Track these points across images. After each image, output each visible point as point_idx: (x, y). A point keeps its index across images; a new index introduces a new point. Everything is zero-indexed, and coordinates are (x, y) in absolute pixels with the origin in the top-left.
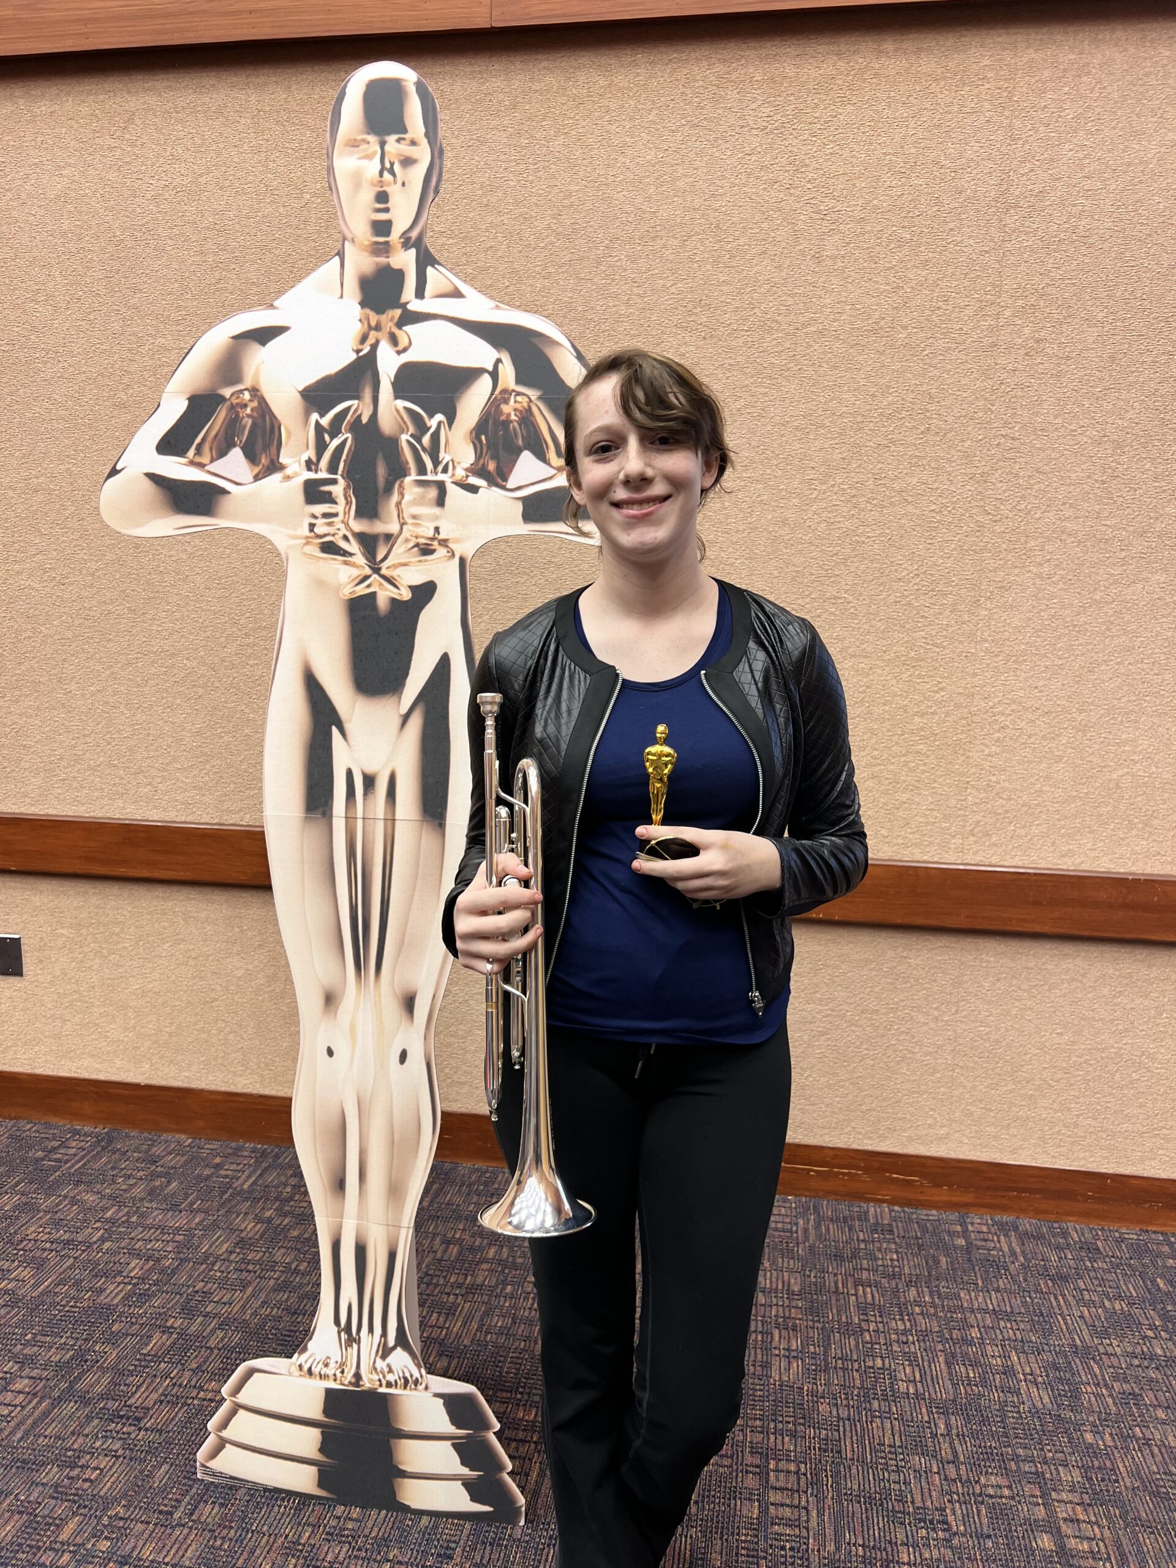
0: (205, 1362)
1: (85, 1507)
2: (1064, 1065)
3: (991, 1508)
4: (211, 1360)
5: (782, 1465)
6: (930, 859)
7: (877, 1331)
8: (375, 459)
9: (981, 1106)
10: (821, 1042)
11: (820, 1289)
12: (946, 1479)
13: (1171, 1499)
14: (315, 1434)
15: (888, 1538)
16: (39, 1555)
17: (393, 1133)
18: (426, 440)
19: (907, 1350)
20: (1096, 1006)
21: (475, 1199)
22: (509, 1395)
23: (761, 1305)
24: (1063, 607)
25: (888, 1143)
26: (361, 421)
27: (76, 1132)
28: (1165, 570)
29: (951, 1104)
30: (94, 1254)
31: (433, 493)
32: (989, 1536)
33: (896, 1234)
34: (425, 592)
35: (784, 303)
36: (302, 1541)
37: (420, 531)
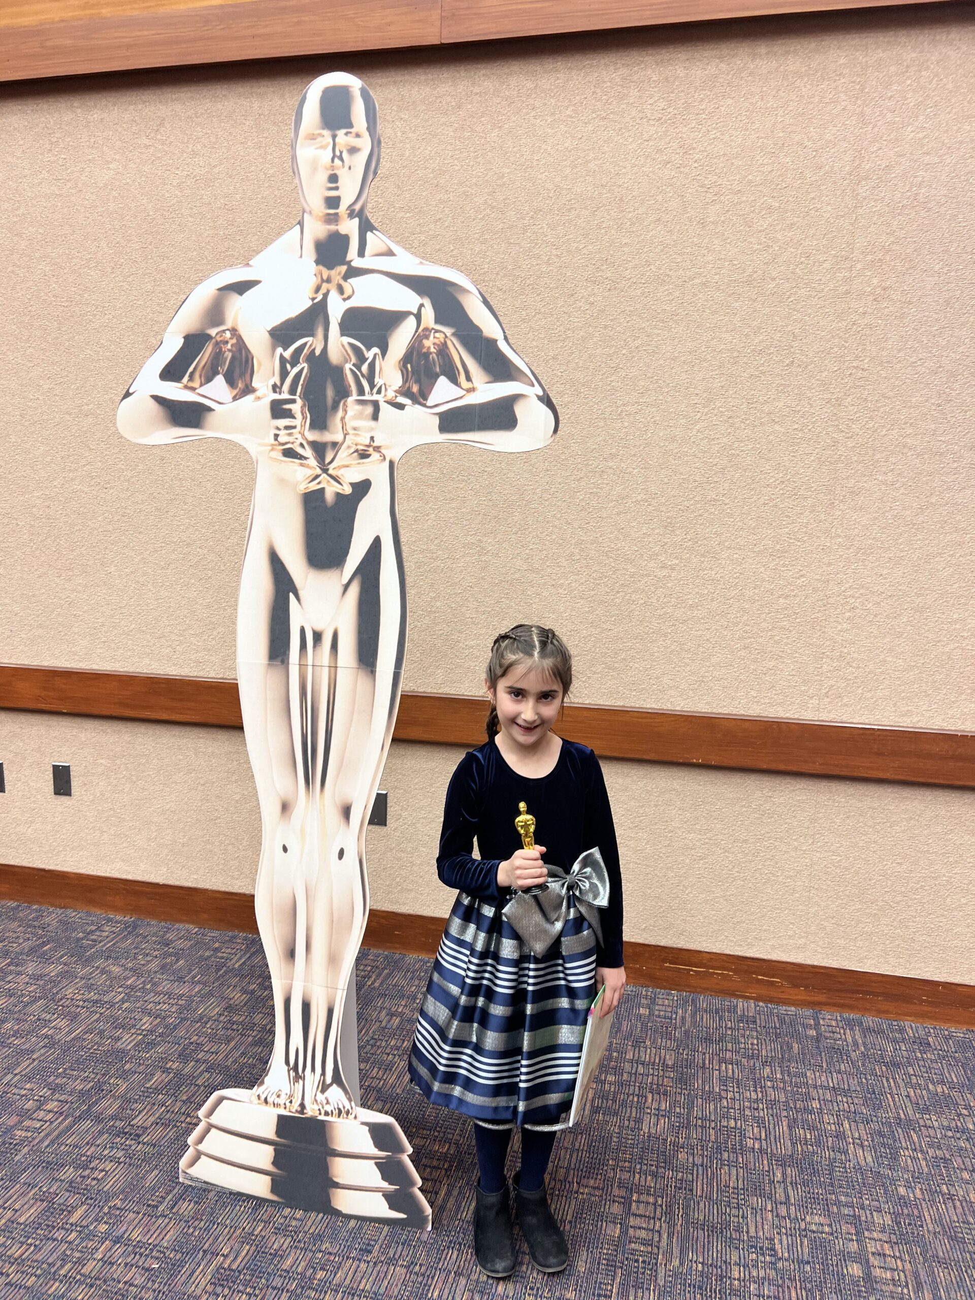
0: (193, 1095)
1: (91, 1199)
2: (903, 889)
3: (813, 1241)
4: (198, 1094)
5: (643, 1198)
6: (792, 716)
7: (733, 1099)
8: (325, 383)
9: (833, 922)
10: (700, 865)
11: (689, 1064)
12: (777, 1216)
13: (965, 1242)
14: (269, 1150)
15: (724, 1259)
16: (53, 1232)
17: (332, 914)
18: (365, 368)
19: (757, 1115)
20: (930, 841)
21: (417, 982)
22: (428, 1132)
23: (640, 1074)
24: (904, 509)
25: (755, 950)
26: (315, 353)
27: (110, 920)
29: (808, 919)
30: (116, 1011)
31: (369, 410)
32: (808, 1263)
33: (758, 1025)
34: (362, 488)
36: (256, 1233)
37: (359, 440)
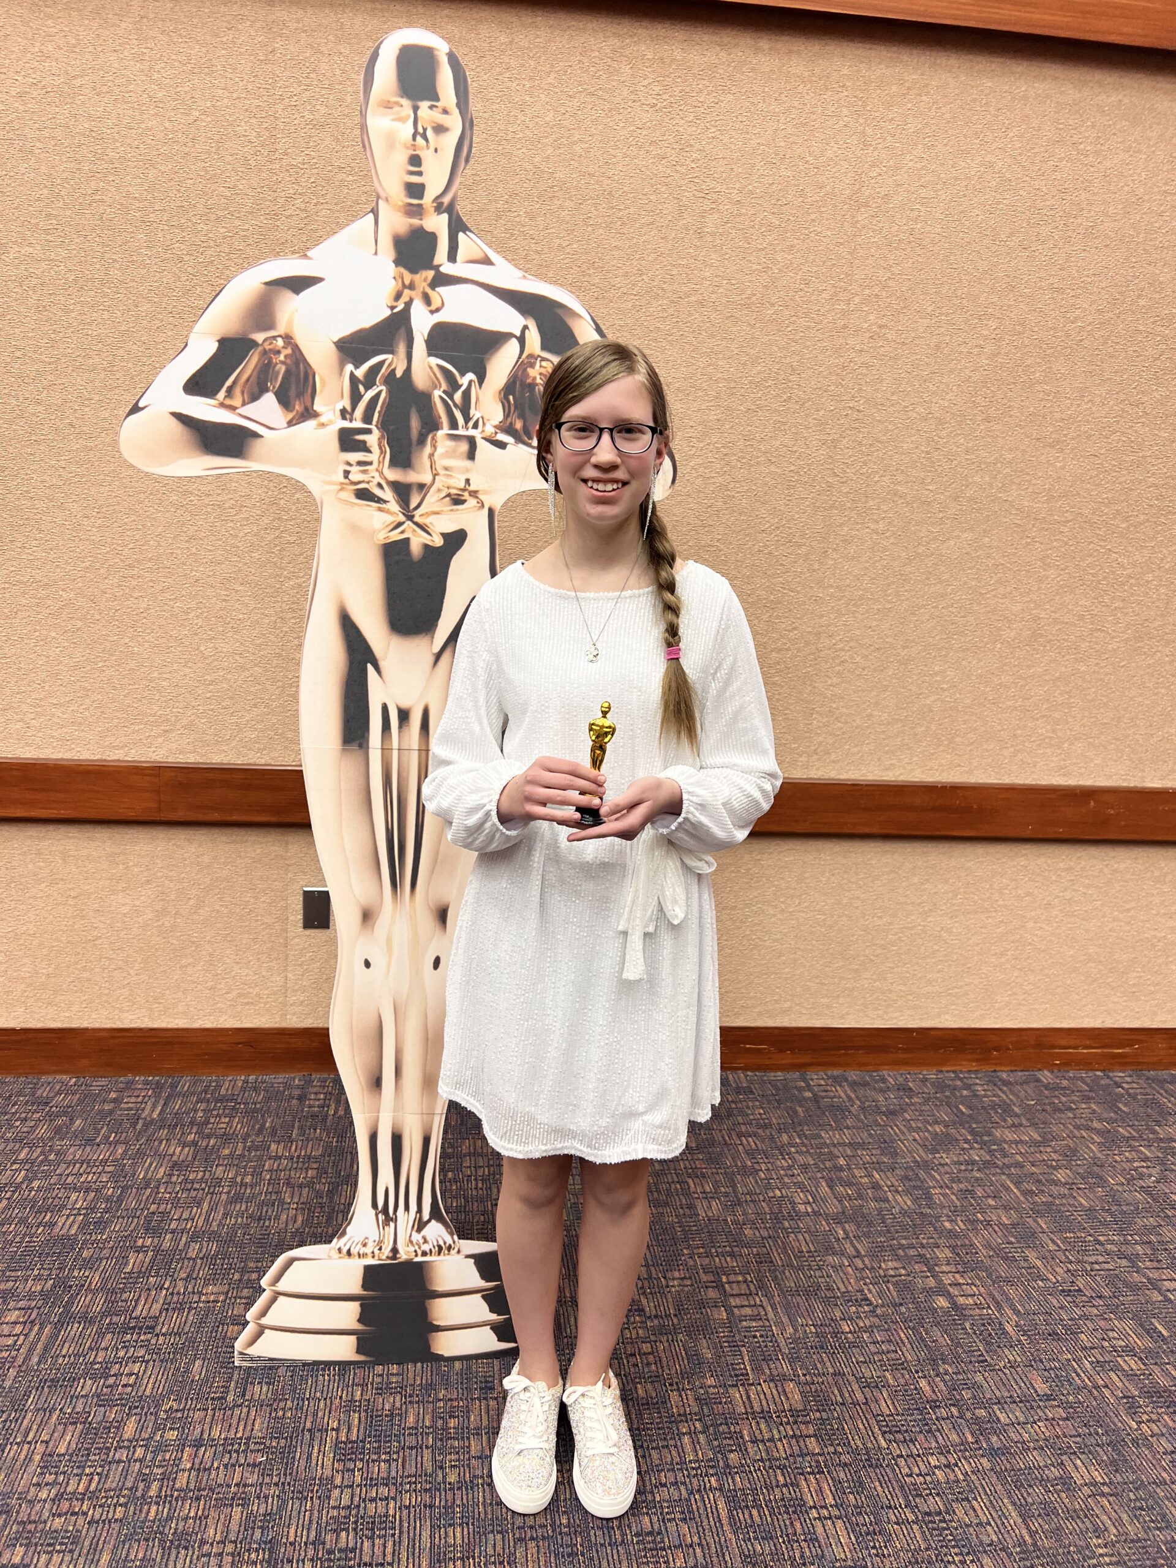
1: (136, 1407)
2: (883, 942)
3: (896, 1284)
5: (732, 1278)
7: (768, 1170)
8: (409, 412)
9: (817, 981)
14: (354, 1308)
17: (426, 1032)
18: (458, 396)
19: (796, 1181)
26: (395, 375)
28: (971, 529)
31: (464, 447)
34: (456, 540)
35: (669, 272)
36: (357, 1398)
37: (452, 482)
